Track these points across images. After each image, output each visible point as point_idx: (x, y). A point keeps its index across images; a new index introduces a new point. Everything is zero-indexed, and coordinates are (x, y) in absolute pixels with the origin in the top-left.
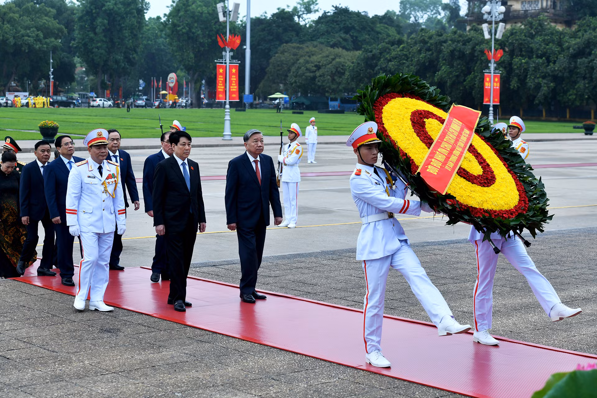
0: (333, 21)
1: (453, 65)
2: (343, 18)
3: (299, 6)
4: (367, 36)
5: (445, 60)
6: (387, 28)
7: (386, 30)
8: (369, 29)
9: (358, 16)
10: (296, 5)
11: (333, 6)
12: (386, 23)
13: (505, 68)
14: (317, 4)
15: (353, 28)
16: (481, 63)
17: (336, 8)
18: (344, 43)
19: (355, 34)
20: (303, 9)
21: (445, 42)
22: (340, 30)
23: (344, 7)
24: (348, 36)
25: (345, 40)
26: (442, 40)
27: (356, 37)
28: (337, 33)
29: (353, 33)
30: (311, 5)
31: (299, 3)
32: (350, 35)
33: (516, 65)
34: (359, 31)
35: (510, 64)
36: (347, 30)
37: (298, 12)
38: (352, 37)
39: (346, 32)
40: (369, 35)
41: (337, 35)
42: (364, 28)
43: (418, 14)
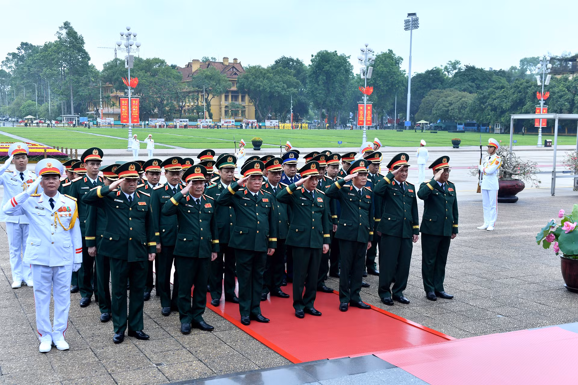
0: (464, 75)
1: (535, 101)
2: (471, 73)
3: (448, 66)
4: (486, 84)
5: (529, 98)
6: (500, 78)
7: (500, 79)
8: (488, 79)
9: (481, 71)
10: (446, 65)
11: (465, 65)
12: (501, 75)
13: (569, 102)
14: (460, 64)
15: (477, 79)
16: (553, 100)
17: (467, 66)
18: (471, 89)
19: (478, 83)
20: (451, 68)
21: (530, 87)
22: (469, 81)
23: (472, 66)
24: (474, 84)
25: (472, 86)
26: (528, 85)
27: (479, 85)
28: (466, 82)
29: (477, 82)
30: (456, 64)
31: (448, 64)
32: (475, 83)
33: (577, 100)
34: (481, 81)
35: (573, 100)
36: (473, 80)
37: (448, 69)
38: (476, 84)
39: (473, 82)
40: (488, 83)
41: (466, 84)
42: (484, 79)
43: (532, 68)
